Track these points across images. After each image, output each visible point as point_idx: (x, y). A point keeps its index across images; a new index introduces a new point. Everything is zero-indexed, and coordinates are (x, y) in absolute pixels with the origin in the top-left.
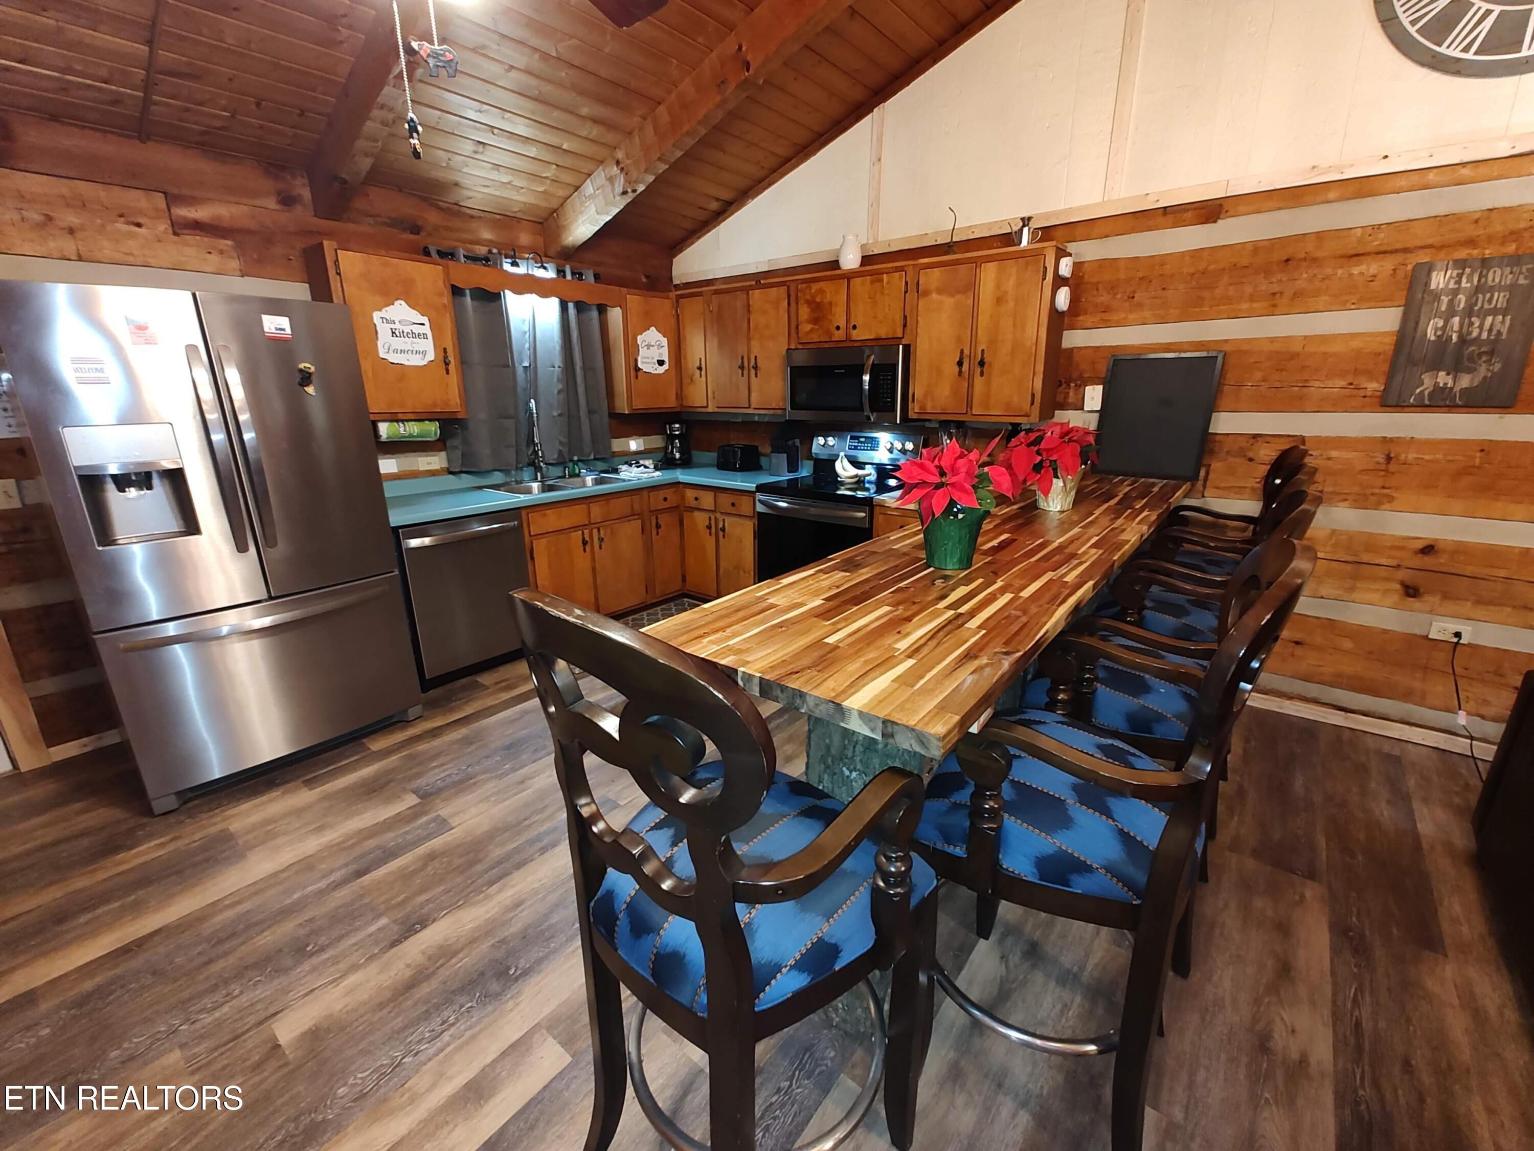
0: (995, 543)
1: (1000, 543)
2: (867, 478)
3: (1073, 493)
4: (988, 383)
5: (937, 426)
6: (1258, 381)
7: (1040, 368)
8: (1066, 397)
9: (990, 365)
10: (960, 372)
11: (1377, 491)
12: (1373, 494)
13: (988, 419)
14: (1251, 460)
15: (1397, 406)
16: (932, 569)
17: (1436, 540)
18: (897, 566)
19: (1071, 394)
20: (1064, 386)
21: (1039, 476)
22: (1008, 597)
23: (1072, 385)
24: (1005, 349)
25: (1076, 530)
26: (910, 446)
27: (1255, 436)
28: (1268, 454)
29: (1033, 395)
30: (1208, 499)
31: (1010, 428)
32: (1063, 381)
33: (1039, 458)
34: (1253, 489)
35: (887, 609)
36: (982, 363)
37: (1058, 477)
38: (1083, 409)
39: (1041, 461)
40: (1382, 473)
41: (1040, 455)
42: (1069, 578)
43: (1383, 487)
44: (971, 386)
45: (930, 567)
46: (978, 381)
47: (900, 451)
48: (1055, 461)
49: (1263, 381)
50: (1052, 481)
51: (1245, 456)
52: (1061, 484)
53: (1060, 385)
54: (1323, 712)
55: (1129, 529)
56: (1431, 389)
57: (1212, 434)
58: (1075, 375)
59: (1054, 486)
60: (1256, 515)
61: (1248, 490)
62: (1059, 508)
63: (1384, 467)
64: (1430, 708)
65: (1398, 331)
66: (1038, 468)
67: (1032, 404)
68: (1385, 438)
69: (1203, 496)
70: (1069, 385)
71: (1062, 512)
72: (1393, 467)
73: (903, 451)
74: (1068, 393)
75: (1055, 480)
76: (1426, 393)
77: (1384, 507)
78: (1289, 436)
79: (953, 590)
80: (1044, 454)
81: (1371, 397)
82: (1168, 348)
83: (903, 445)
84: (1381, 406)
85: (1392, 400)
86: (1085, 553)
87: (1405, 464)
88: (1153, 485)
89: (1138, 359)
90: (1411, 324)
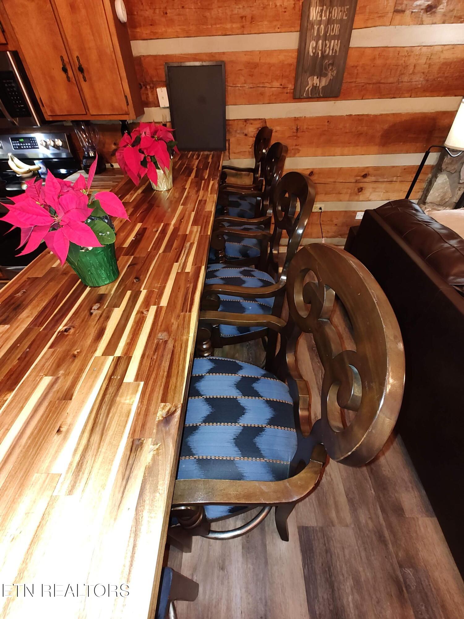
0: (132, 238)
1: (136, 235)
2: (40, 171)
3: (171, 176)
4: (92, 87)
5: (71, 124)
6: (242, 83)
7: (124, 74)
8: (147, 98)
9: (88, 71)
10: (68, 78)
11: (294, 147)
12: (293, 149)
13: (103, 118)
14: (246, 135)
15: (300, 98)
16: (88, 289)
17: (313, 169)
18: (56, 296)
19: (150, 94)
20: (144, 88)
21: (147, 170)
22: (153, 309)
23: (148, 87)
24: (94, 56)
25: (180, 208)
26: (59, 143)
27: (246, 120)
28: (252, 130)
29: (126, 97)
30: (232, 160)
31: (121, 123)
32: (142, 84)
33: (142, 156)
34: (249, 152)
35: (47, 380)
36: (81, 69)
37: (159, 169)
38: (159, 106)
39: (145, 158)
40: (295, 137)
41: (143, 153)
42: (188, 269)
43: (296, 145)
44: (81, 91)
45: (86, 287)
46: (85, 86)
47: (53, 147)
48: (154, 156)
49: (245, 83)
50: (156, 173)
51: (243, 133)
52: (162, 172)
53: (141, 88)
54: (283, 249)
55: (208, 200)
56: (311, 87)
57: (227, 120)
58: (148, 80)
59: (158, 174)
60: (254, 167)
61: (247, 153)
62: (165, 189)
63: (295, 134)
64: (314, 238)
65: (298, 49)
66: (144, 163)
67: (128, 105)
68: (295, 117)
69: (230, 159)
70: (146, 88)
71: (168, 191)
72: (299, 134)
73: (56, 147)
74: (148, 94)
75: (157, 171)
76: (310, 89)
77: (297, 155)
78: (260, 119)
79: (108, 317)
80: (145, 151)
81: (289, 93)
82: (195, 57)
83: (54, 142)
84: (294, 99)
85: (297, 97)
86: (191, 232)
87: (303, 132)
88: (208, 156)
89: (181, 66)
90: (303, 44)
